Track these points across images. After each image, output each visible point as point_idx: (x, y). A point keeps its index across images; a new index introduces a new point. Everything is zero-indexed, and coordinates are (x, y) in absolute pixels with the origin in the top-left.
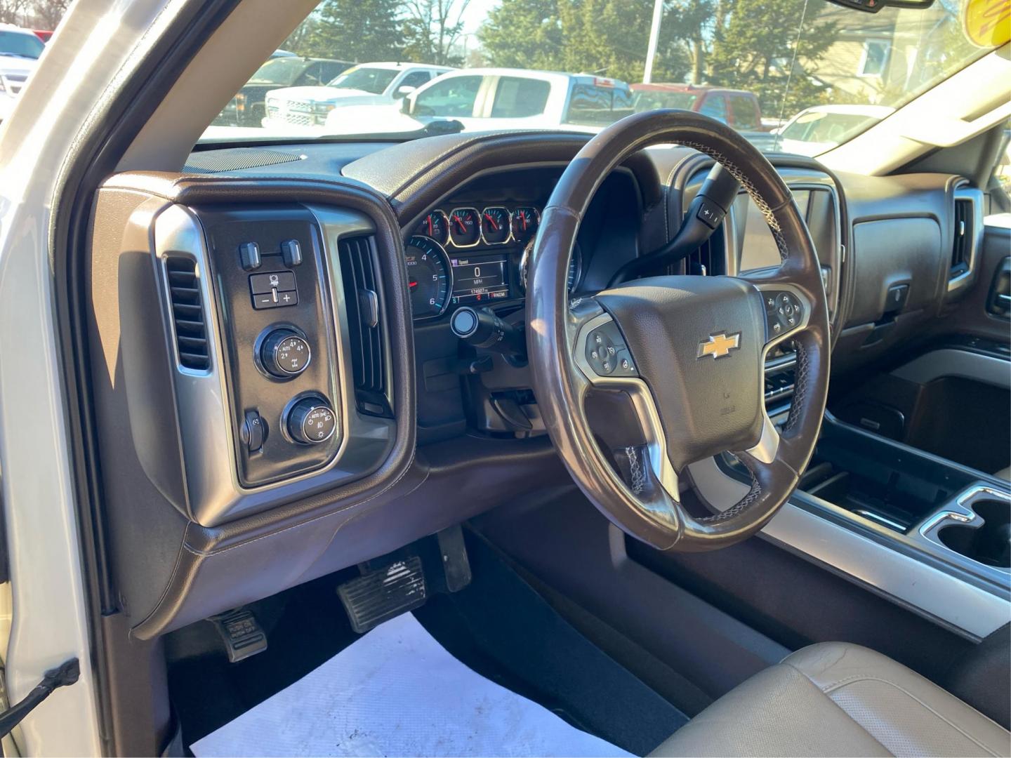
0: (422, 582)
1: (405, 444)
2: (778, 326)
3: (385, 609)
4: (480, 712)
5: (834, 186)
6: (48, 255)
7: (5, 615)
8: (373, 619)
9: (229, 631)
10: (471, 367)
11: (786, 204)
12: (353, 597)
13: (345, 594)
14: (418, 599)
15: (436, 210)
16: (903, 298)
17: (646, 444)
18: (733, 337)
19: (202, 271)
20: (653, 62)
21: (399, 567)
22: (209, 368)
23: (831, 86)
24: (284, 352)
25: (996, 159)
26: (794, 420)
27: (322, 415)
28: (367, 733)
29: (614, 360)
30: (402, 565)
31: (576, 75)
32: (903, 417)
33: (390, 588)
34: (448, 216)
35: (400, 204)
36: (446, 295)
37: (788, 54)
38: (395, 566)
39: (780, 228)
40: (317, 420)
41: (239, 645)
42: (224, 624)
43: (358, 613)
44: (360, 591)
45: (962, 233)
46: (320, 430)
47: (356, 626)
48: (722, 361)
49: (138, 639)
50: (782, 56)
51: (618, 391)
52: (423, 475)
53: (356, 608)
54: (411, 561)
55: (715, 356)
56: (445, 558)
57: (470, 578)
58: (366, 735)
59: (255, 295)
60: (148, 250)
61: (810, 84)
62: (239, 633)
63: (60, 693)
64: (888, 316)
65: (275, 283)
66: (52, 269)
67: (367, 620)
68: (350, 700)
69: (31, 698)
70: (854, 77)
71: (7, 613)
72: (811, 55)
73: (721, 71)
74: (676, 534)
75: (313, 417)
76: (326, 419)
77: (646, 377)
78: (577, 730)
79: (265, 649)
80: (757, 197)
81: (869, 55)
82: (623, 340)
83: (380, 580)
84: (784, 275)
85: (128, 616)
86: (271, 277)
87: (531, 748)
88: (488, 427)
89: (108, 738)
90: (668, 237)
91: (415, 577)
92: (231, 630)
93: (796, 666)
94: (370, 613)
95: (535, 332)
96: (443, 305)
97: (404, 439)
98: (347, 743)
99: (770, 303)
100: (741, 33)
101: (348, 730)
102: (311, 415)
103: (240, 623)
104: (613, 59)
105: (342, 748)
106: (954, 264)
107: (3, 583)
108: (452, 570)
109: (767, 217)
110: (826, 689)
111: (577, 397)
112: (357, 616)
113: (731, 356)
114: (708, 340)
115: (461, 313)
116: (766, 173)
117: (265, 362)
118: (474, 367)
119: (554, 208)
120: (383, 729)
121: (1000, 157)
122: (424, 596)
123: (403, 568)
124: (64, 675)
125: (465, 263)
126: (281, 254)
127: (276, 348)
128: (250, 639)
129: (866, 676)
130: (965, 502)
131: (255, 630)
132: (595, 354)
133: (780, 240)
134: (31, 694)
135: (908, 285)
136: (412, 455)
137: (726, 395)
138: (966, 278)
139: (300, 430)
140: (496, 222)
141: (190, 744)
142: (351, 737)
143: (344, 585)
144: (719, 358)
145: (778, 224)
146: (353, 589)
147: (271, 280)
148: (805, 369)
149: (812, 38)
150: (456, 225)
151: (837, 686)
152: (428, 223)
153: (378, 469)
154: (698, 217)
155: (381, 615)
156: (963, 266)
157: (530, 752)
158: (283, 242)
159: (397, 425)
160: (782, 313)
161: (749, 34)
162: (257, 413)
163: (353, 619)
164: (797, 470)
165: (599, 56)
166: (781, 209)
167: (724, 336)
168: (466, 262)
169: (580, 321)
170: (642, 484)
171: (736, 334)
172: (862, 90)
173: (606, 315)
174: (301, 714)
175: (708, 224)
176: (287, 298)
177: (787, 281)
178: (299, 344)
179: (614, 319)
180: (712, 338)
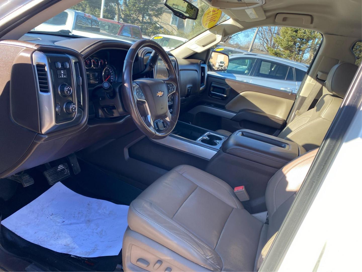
0: (68, 170)
2: (170, 91)
3: (58, 178)
4: (89, 205)
5: (176, 60)
8: (55, 181)
10: (100, 98)
12: (48, 175)
13: (46, 174)
14: (68, 175)
15: (90, 58)
16: (190, 91)
17: (147, 115)
19: (47, 68)
20: (103, 10)
22: (48, 92)
23: (163, 27)
24: (67, 89)
25: (209, 57)
26: (174, 114)
27: (74, 106)
28: (56, 214)
29: (141, 95)
31: (77, 11)
32: (191, 123)
33: (59, 172)
35: (82, 55)
37: (150, 15)
38: (60, 166)
39: (169, 68)
41: (26, 182)
42: (20, 176)
44: (50, 173)
45: (203, 75)
46: (74, 109)
47: (50, 183)
48: (161, 97)
50: (147, 16)
52: (88, 127)
53: (50, 178)
54: (65, 164)
55: (159, 96)
56: (72, 165)
57: (80, 170)
59: (58, 75)
61: (156, 26)
62: (25, 179)
64: (187, 96)
65: (62, 72)
67: (53, 181)
68: (48, 207)
70: (168, 24)
72: (156, 16)
73: (128, 18)
74: (154, 134)
75: (72, 106)
77: (147, 100)
79: (33, 183)
80: (164, 61)
81: (173, 18)
82: (142, 92)
83: (56, 170)
84: (170, 79)
88: (100, 117)
91: (66, 169)
92: (22, 178)
94: (54, 179)
95: (126, 87)
98: (51, 217)
99: (168, 86)
100: (134, 5)
103: (25, 176)
104: (88, 6)
105: (49, 218)
106: (201, 83)
108: (75, 168)
109: (166, 65)
110: (181, 173)
111: (135, 103)
112: (51, 180)
115: (105, 83)
116: (166, 56)
117: (61, 92)
119: (127, 60)
120: (61, 212)
121: (210, 57)
123: (62, 166)
128: (29, 180)
130: (206, 135)
131: (30, 178)
132: (137, 93)
133: (169, 71)
135: (192, 88)
137: (162, 105)
138: (204, 87)
139: (69, 109)
140: (96, 62)
142: (51, 215)
143: (45, 172)
144: (160, 96)
146: (48, 172)
149: (157, 11)
154: (149, 65)
155: (57, 180)
156: (203, 84)
157: (106, 211)
158: (64, 63)
159: (84, 112)
160: (170, 88)
161: (137, 6)
162: (59, 105)
163: (50, 181)
164: (175, 123)
165: (82, 4)
166: (169, 64)
167: (161, 92)
168: (88, 73)
169: (134, 86)
171: (163, 92)
172: (172, 31)
173: (138, 85)
174: (33, 212)
175: (152, 67)
176: (65, 76)
177: (171, 81)
178: (69, 88)
179: (140, 87)
180: (159, 92)
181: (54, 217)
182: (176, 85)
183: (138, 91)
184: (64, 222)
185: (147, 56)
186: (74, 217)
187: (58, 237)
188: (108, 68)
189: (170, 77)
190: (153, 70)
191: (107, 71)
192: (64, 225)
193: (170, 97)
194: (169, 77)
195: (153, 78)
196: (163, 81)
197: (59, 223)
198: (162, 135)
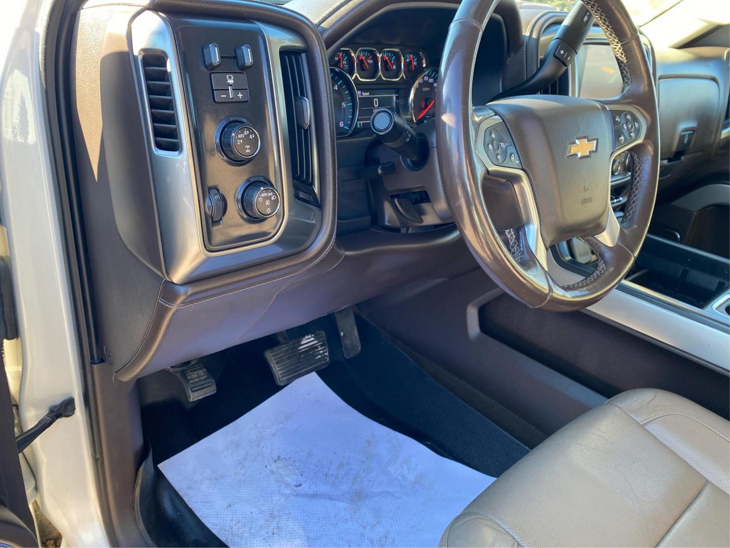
0: (327, 350)
1: (329, 229)
2: (622, 138)
3: (299, 368)
4: (369, 445)
5: (649, 46)
6: (40, 70)
7: (17, 367)
8: (290, 376)
9: (188, 379)
10: (379, 170)
11: (632, 40)
12: (276, 359)
13: (271, 357)
14: (324, 362)
16: (689, 141)
17: (524, 225)
18: (593, 142)
19: (171, 66)
21: (310, 338)
22: (180, 149)
24: (240, 139)
26: (629, 215)
27: (269, 194)
28: (287, 459)
29: (505, 152)
30: (312, 337)
32: (679, 236)
33: (304, 353)
34: (355, 53)
35: (325, 30)
36: (353, 119)
38: (306, 337)
39: (626, 59)
40: (266, 198)
41: (196, 389)
42: (183, 373)
43: (279, 370)
44: (281, 355)
46: (268, 206)
47: (279, 381)
48: (583, 160)
49: (120, 381)
51: (504, 181)
52: (340, 256)
53: (278, 367)
54: (319, 334)
55: (579, 155)
56: (342, 334)
57: (360, 349)
58: (286, 460)
59: (215, 90)
60: (126, 49)
62: (195, 380)
63: (61, 422)
64: (678, 154)
65: (231, 81)
66: (44, 83)
67: (286, 376)
68: (274, 435)
69: (40, 425)
71: (18, 365)
74: (547, 295)
75: (263, 195)
76: (273, 198)
77: (527, 170)
78: (442, 458)
79: (215, 392)
80: (610, 32)
82: (511, 139)
83: (296, 348)
84: (627, 99)
85: (112, 364)
86: (227, 76)
87: (408, 469)
88: (387, 223)
89: (98, 456)
90: (527, 76)
91: (321, 346)
92: (189, 378)
93: (618, 405)
94: (289, 371)
95: (444, 124)
96: (350, 128)
97: (328, 224)
98: (273, 465)
99: (617, 120)
101: (273, 456)
102: (260, 194)
103: (196, 372)
105: (270, 468)
107: (14, 339)
108: (347, 342)
109: (616, 50)
110: (642, 421)
111: (477, 180)
112: (280, 372)
113: (590, 157)
114: (574, 143)
115: (379, 114)
116: (619, 12)
117: (224, 148)
118: (381, 169)
119: (461, 20)
120: (299, 455)
122: (328, 360)
123: (312, 339)
124: (63, 409)
125: (366, 94)
126: (235, 58)
127: (233, 135)
128: (203, 384)
129: (672, 412)
131: (207, 378)
132: (490, 146)
133: (624, 69)
134: (40, 423)
135: (694, 131)
136: (333, 238)
137: (586, 188)
139: (253, 205)
140: (391, 62)
141: (158, 464)
142: (275, 461)
143: (269, 351)
144: (582, 157)
145: (625, 56)
146: (276, 353)
147: (228, 78)
148: (639, 176)
150: (361, 62)
151: (650, 420)
152: (339, 59)
153: (308, 248)
154: (555, 56)
155: (296, 373)
157: (407, 472)
158: (237, 47)
159: (322, 213)
160: (625, 128)
162: (218, 190)
163: (277, 375)
164: (633, 252)
166: (629, 42)
167: (586, 140)
168: (368, 94)
169: (480, 119)
170: (520, 257)
171: (594, 140)
173: (497, 117)
174: (238, 444)
175: (562, 62)
176: (240, 95)
177: (629, 103)
178: (250, 133)
179: (503, 121)
180: (577, 141)
181: (280, 468)
182: (647, 116)
183: (493, 136)
184: (300, 485)
185: (551, 33)
186: (326, 475)
187: (275, 531)
188: (431, 81)
189: (625, 92)
190: (566, 72)
191: (425, 89)
192: (298, 495)
193: (618, 161)
194: (623, 92)
195: (566, 93)
196: (598, 105)
197: (288, 485)
198: (577, 297)
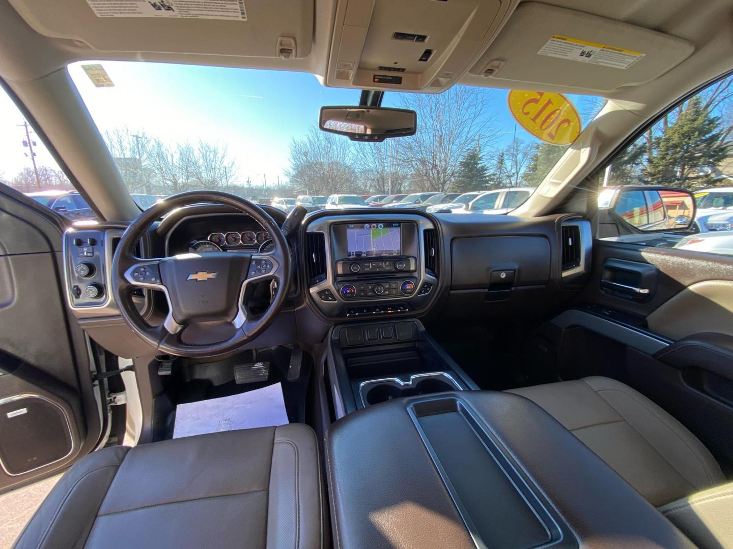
0: (267, 371)
2: (254, 272)
13: (236, 369)
14: (264, 378)
18: (212, 274)
43: (238, 376)
44: (241, 369)
45: (571, 244)
46: (91, 293)
55: (198, 280)
56: (290, 367)
57: (298, 376)
65: (85, 250)
67: (241, 379)
76: (93, 290)
83: (250, 367)
91: (265, 369)
100: (663, 158)
106: (565, 261)
108: (291, 372)
114: (195, 274)
122: (267, 377)
123: (261, 365)
146: (239, 367)
156: (574, 262)
163: (236, 378)
167: (206, 273)
171: (214, 273)
176: (89, 255)
178: (84, 267)
